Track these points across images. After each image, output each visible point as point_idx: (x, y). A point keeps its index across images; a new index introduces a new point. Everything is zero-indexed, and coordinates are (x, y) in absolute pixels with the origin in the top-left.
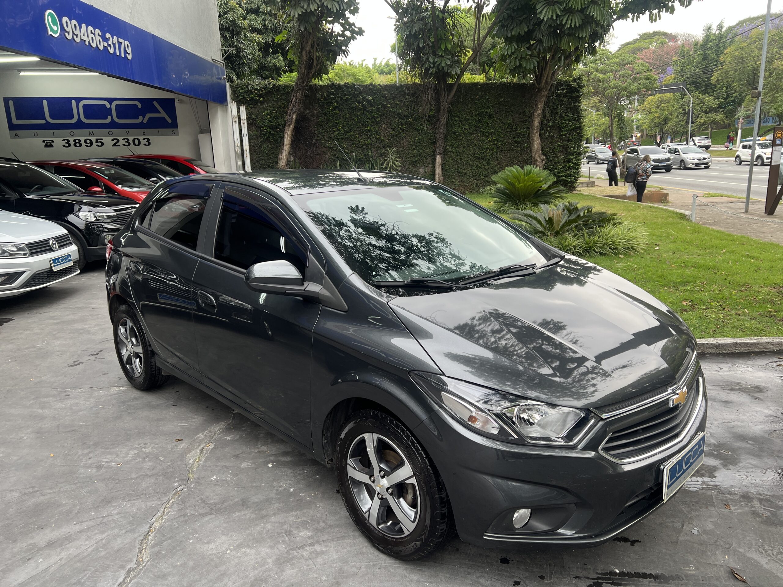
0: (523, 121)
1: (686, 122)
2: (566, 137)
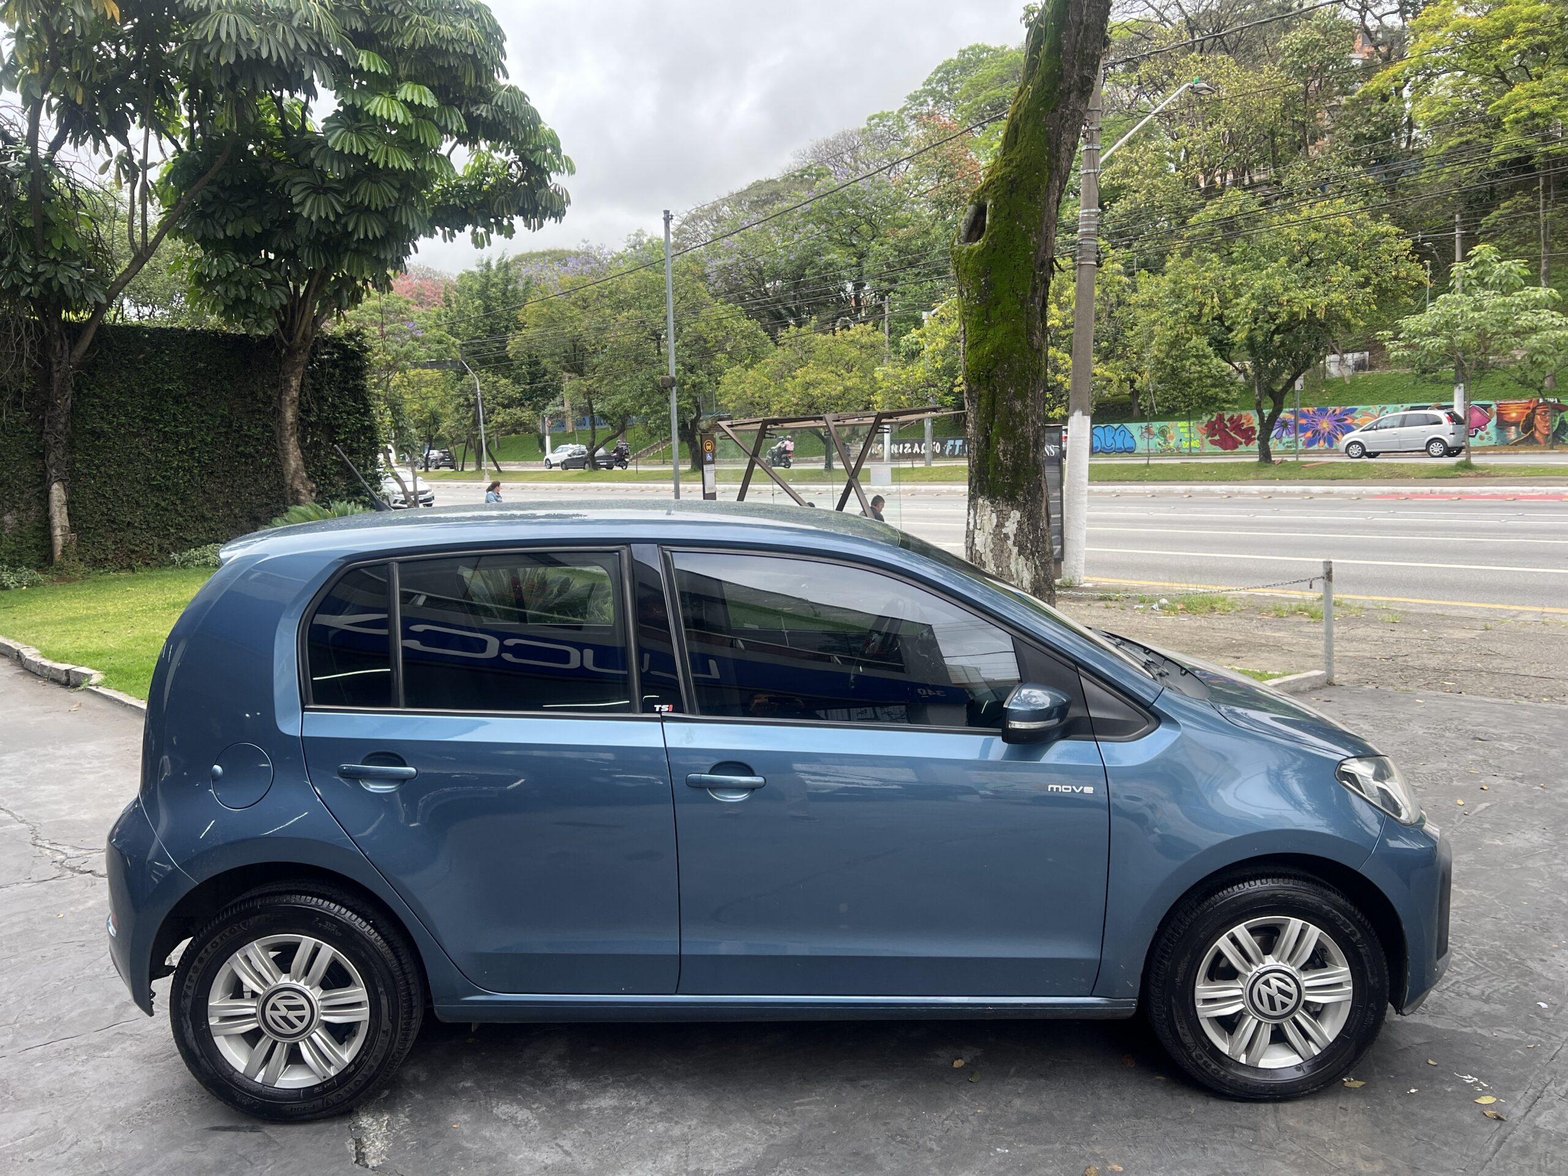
0: (253, 412)
1: (474, 420)
2: (345, 445)
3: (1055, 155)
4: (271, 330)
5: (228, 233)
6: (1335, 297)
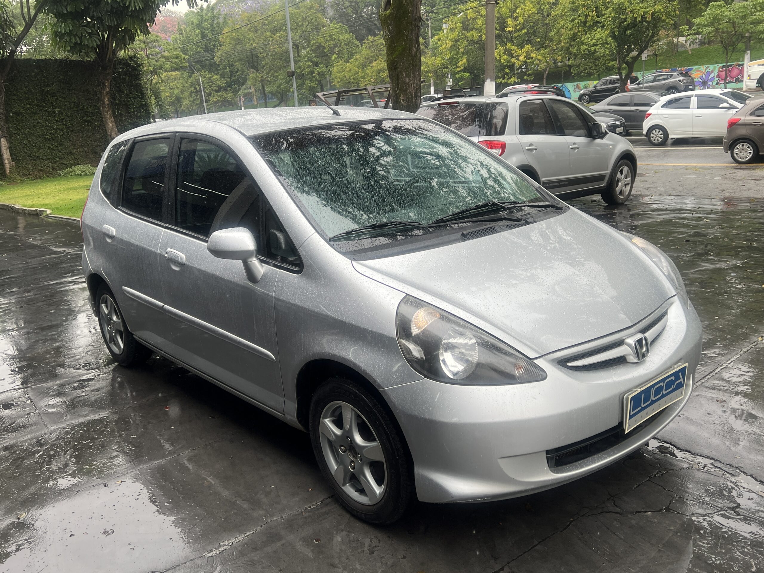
0: (88, 100)
4: (93, 57)
5: (69, 10)
6: (657, 7)
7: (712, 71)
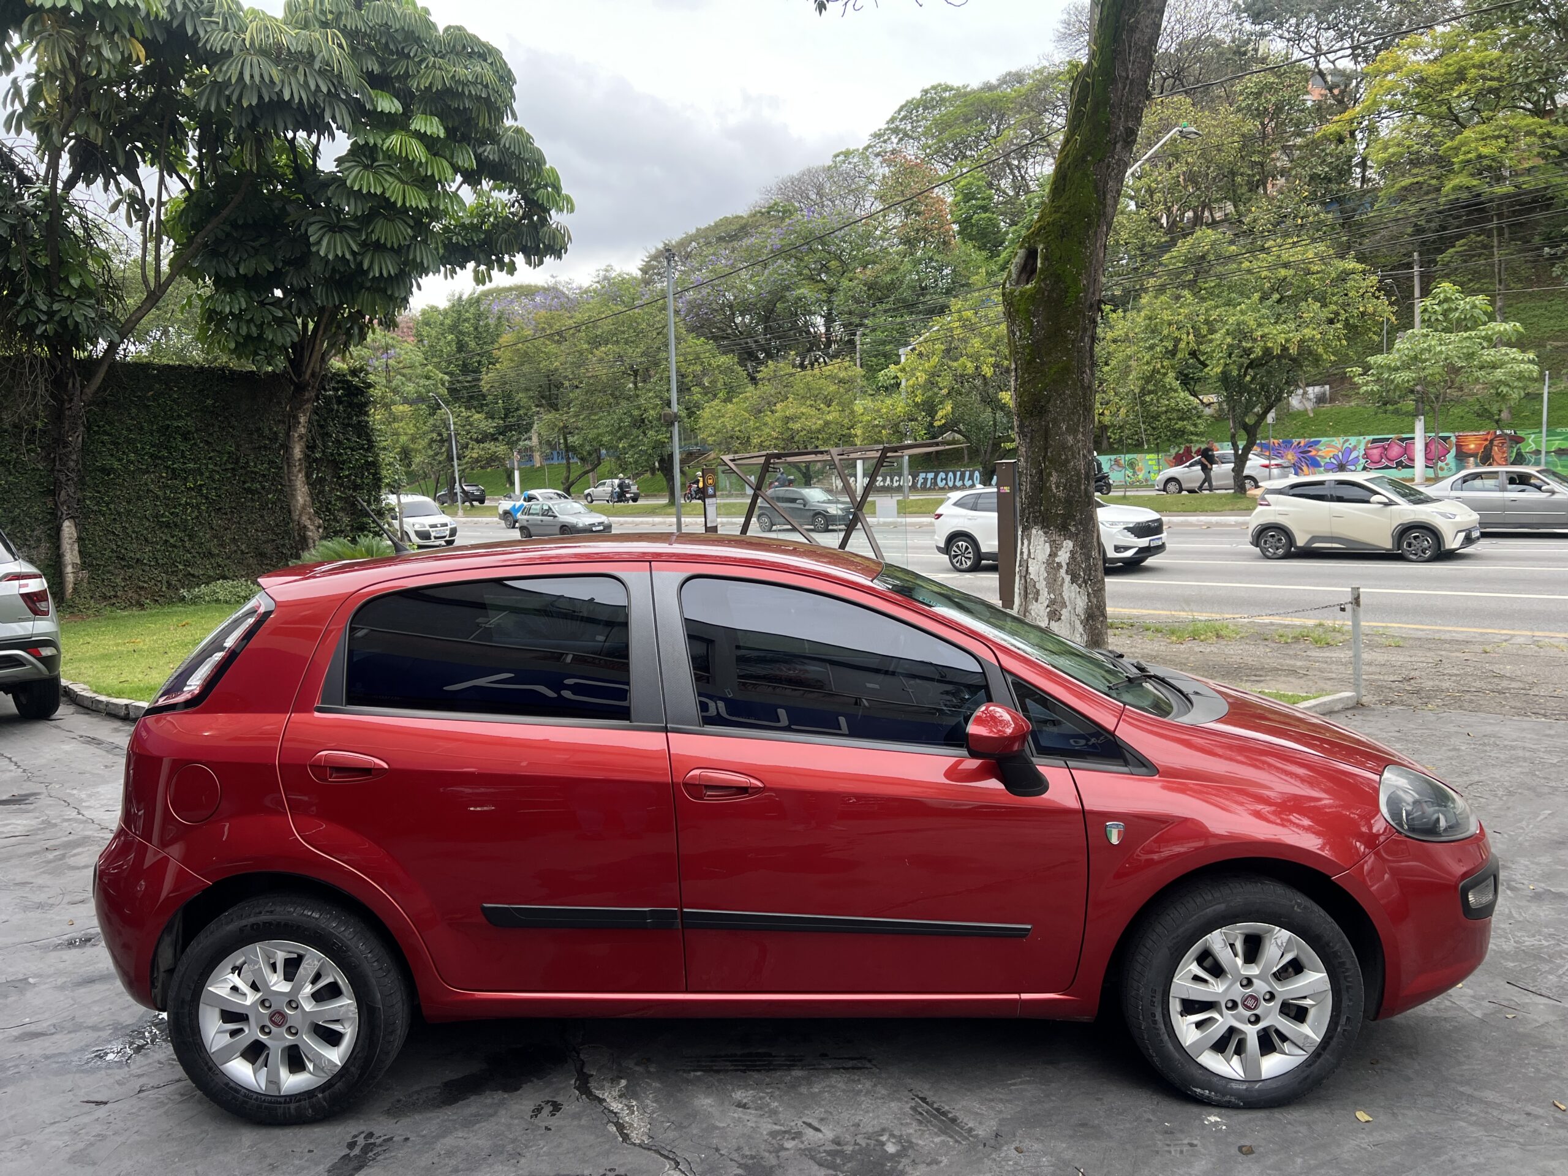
0: (260, 448)
1: (447, 456)
2: (349, 481)
3: (1102, 202)
4: (281, 366)
5: (241, 271)
6: (1308, 332)
7: (1355, 448)
